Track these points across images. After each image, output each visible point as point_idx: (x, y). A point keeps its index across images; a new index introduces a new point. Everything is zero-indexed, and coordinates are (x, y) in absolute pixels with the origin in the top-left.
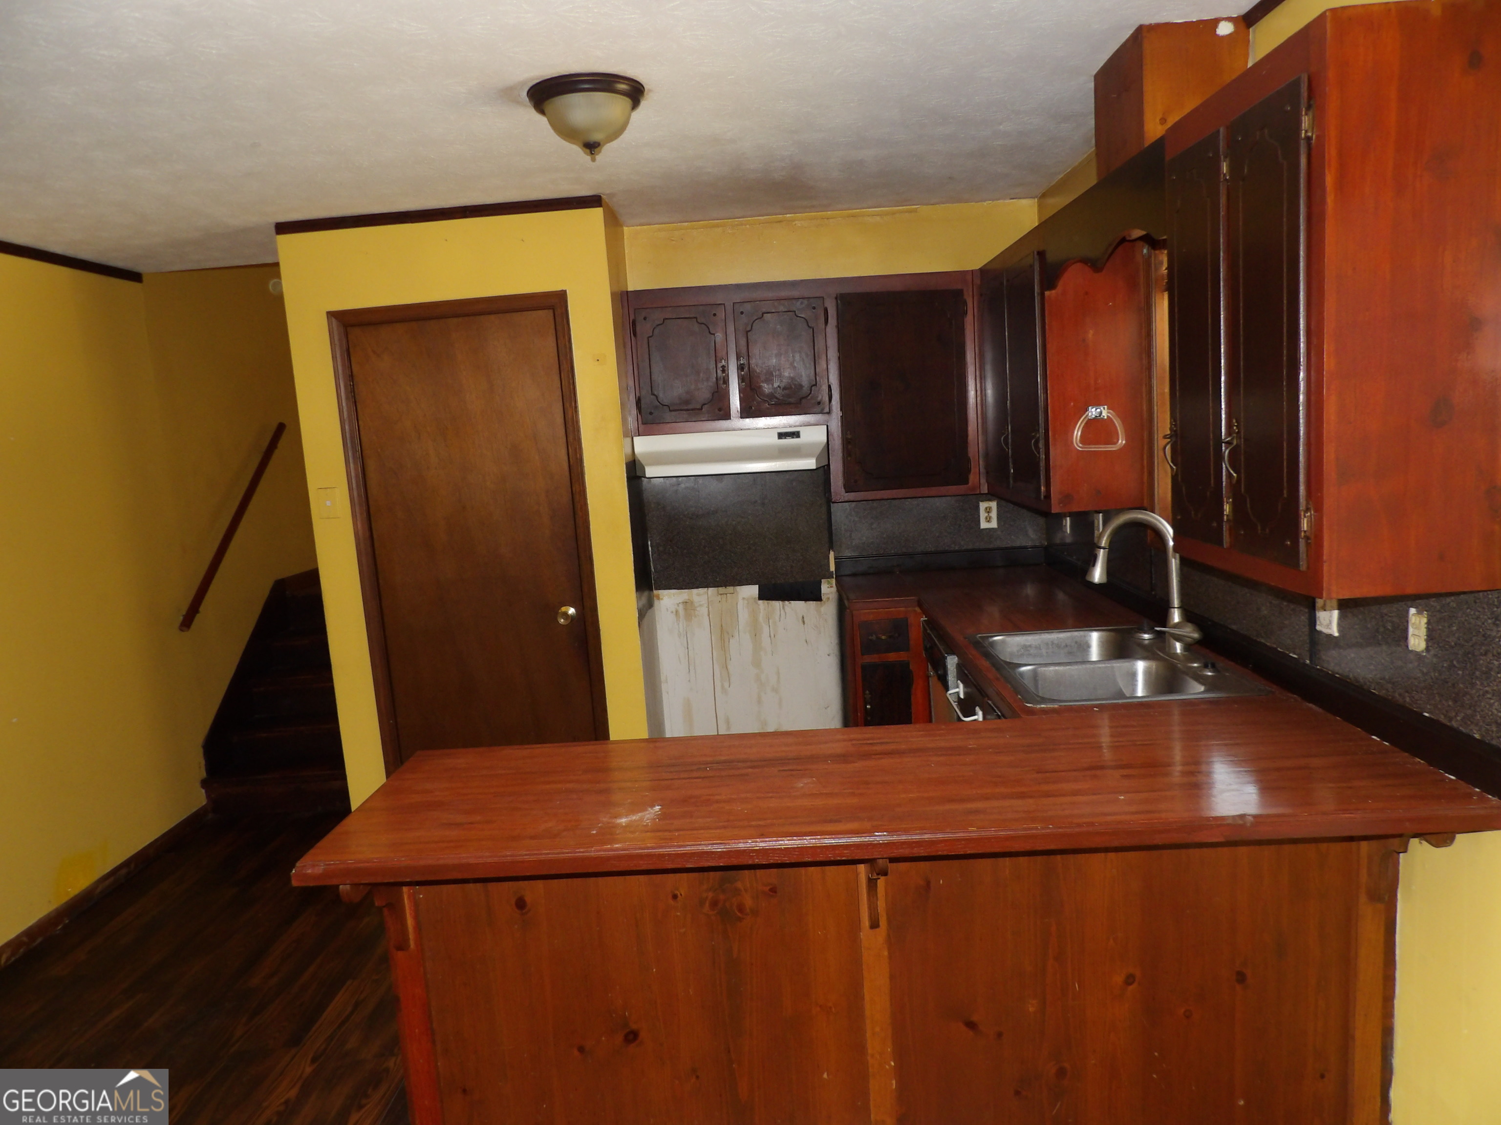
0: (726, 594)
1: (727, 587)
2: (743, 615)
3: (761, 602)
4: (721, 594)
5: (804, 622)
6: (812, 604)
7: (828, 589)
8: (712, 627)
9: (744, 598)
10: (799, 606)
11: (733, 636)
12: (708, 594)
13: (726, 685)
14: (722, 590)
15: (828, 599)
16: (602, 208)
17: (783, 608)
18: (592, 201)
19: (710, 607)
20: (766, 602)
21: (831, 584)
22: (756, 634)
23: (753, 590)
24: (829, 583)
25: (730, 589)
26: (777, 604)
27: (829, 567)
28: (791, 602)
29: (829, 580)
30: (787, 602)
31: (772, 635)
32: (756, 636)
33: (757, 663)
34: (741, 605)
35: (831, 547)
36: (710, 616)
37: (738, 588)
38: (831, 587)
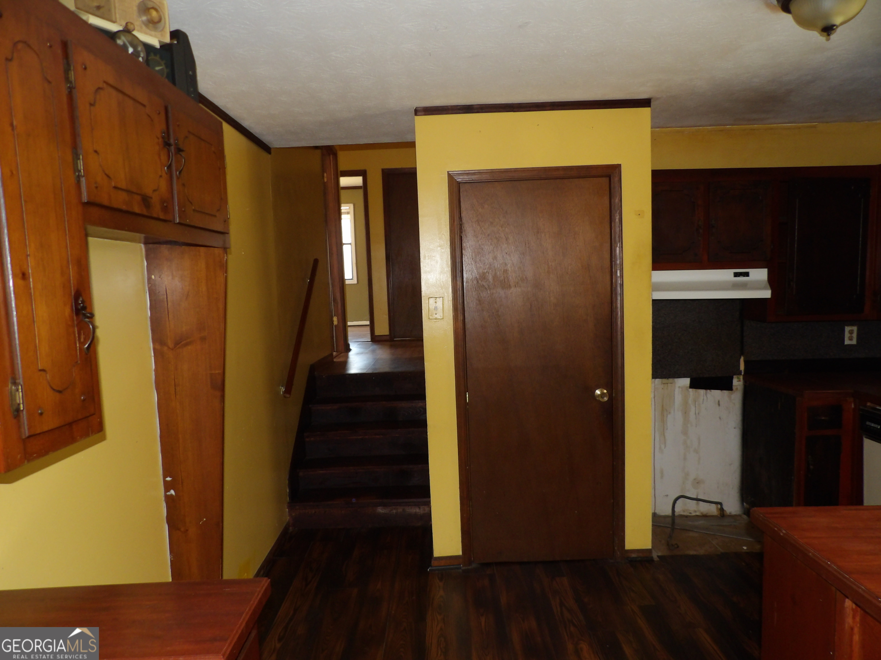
0: (667, 383)
1: (669, 379)
2: (678, 398)
3: (691, 390)
4: (664, 384)
5: (719, 405)
6: (726, 392)
7: (738, 383)
8: (656, 406)
9: (679, 387)
10: (716, 393)
11: (670, 413)
12: (655, 383)
13: (663, 446)
14: (665, 381)
15: (737, 389)
16: (650, 108)
17: (706, 395)
18: (645, 103)
19: (656, 392)
20: (694, 390)
21: (740, 379)
22: (686, 413)
23: (686, 381)
24: (738, 378)
25: (671, 380)
26: (702, 392)
27: (739, 367)
28: (711, 390)
29: (738, 376)
30: (708, 391)
31: (697, 412)
32: (685, 413)
33: (685, 432)
34: (677, 391)
35: (742, 354)
36: (655, 398)
37: (676, 380)
38: (740, 381)
